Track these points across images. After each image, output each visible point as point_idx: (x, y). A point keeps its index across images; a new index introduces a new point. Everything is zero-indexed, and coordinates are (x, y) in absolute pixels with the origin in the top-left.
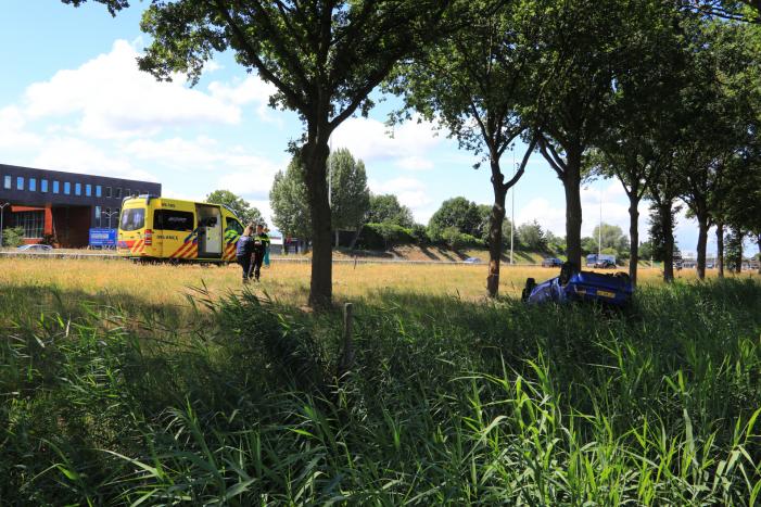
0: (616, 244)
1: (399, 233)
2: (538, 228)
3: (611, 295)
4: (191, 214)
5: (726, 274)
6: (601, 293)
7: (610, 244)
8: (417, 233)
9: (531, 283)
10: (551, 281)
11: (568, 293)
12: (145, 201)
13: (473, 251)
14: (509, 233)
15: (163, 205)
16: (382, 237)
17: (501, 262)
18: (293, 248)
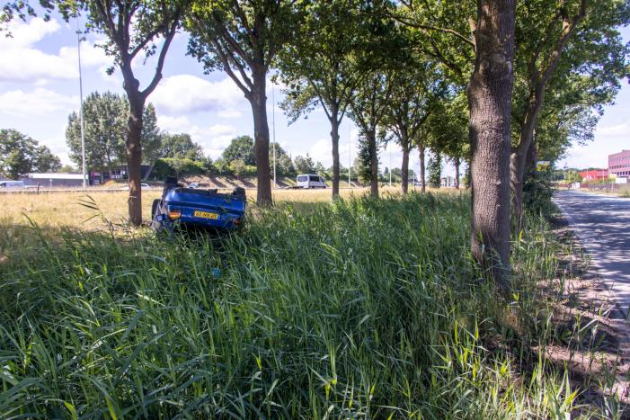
1: (189, 166)
3: (214, 216)
6: (200, 214)
8: (205, 165)
16: (174, 170)
18: (97, 181)
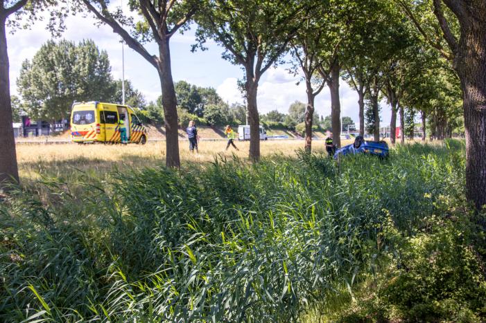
4: (116, 112)
5: (406, 141)
10: (349, 146)
12: (94, 106)
15: (104, 108)
18: (33, 130)
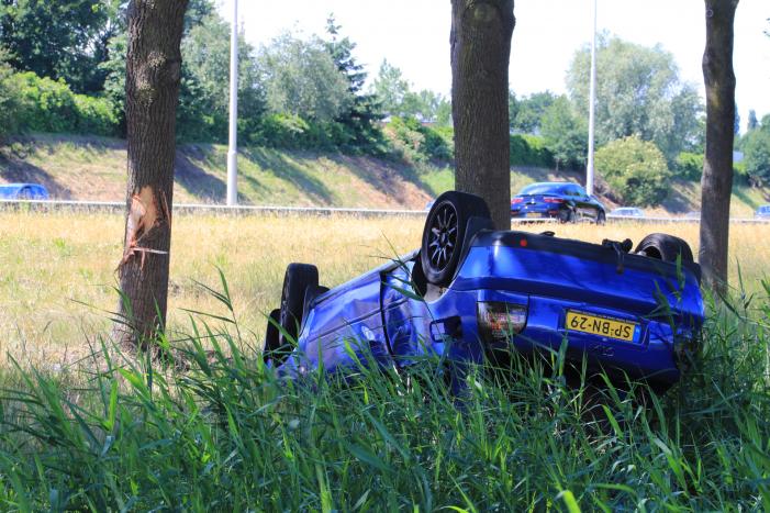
0: (657, 123)
2: (340, 54)
3: (622, 330)
6: (582, 322)
7: (633, 123)
9: (303, 285)
10: (385, 276)
11: (452, 325)
13: (64, 149)
14: (222, 76)
17: (181, 196)
